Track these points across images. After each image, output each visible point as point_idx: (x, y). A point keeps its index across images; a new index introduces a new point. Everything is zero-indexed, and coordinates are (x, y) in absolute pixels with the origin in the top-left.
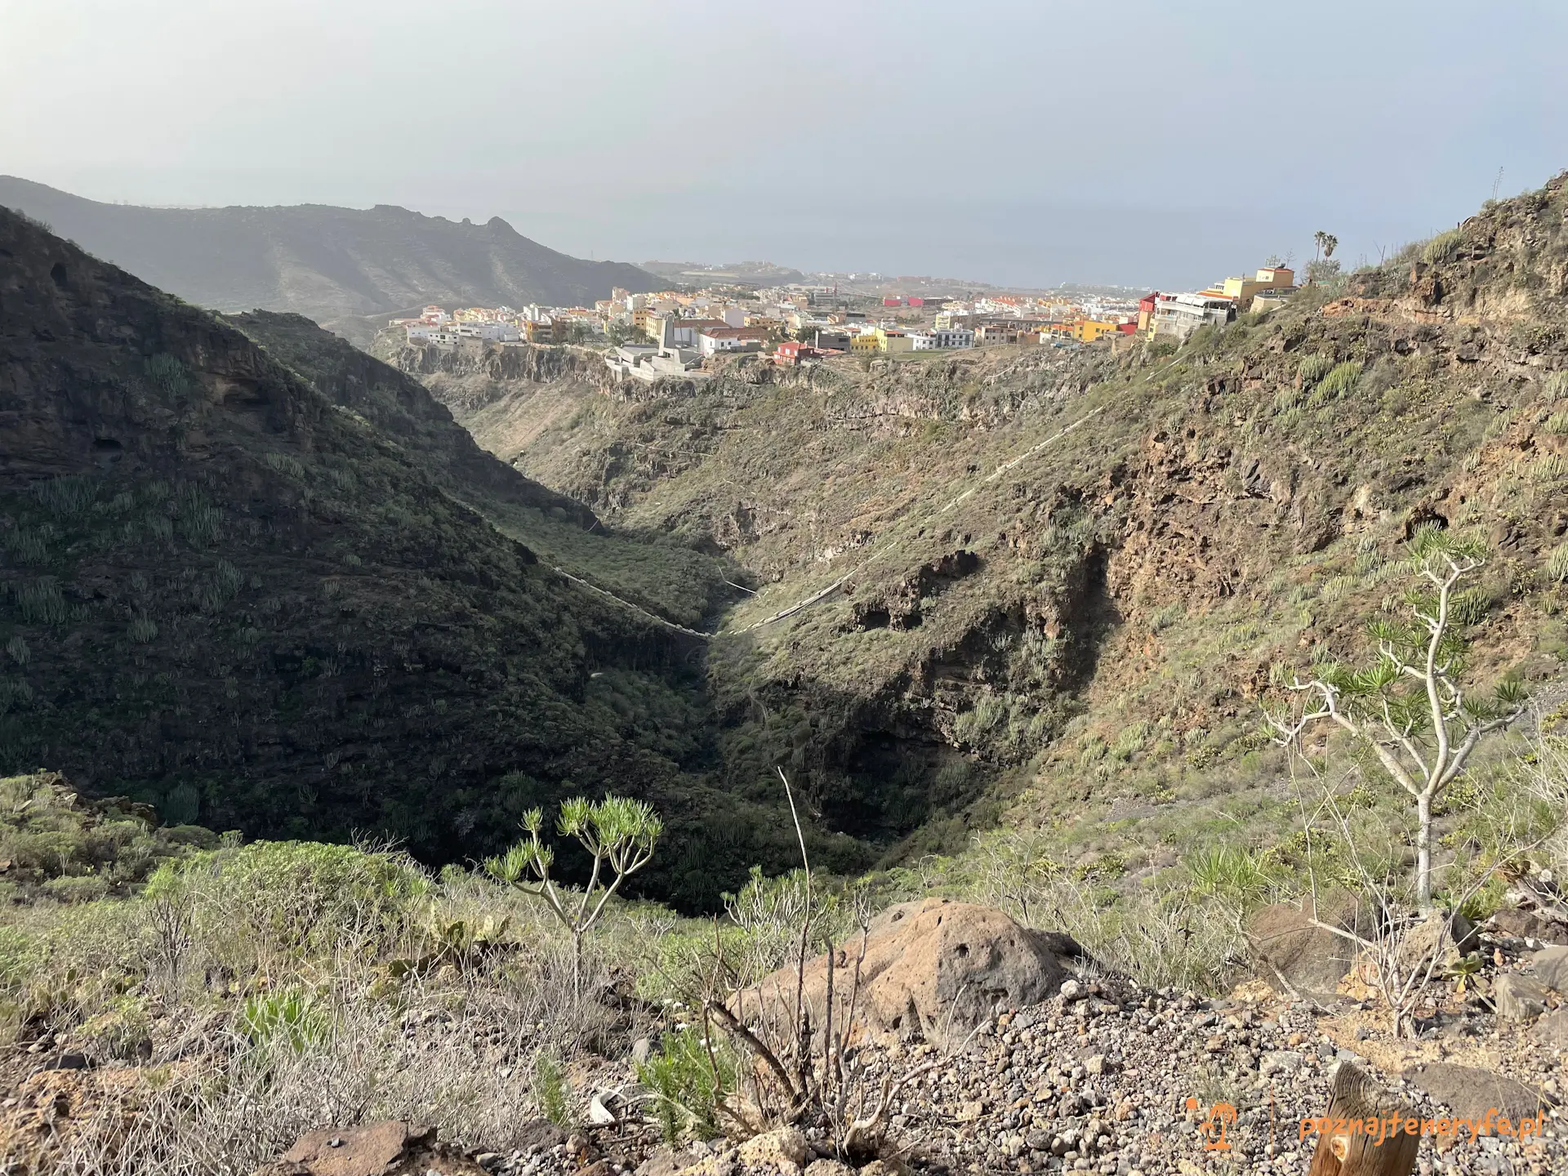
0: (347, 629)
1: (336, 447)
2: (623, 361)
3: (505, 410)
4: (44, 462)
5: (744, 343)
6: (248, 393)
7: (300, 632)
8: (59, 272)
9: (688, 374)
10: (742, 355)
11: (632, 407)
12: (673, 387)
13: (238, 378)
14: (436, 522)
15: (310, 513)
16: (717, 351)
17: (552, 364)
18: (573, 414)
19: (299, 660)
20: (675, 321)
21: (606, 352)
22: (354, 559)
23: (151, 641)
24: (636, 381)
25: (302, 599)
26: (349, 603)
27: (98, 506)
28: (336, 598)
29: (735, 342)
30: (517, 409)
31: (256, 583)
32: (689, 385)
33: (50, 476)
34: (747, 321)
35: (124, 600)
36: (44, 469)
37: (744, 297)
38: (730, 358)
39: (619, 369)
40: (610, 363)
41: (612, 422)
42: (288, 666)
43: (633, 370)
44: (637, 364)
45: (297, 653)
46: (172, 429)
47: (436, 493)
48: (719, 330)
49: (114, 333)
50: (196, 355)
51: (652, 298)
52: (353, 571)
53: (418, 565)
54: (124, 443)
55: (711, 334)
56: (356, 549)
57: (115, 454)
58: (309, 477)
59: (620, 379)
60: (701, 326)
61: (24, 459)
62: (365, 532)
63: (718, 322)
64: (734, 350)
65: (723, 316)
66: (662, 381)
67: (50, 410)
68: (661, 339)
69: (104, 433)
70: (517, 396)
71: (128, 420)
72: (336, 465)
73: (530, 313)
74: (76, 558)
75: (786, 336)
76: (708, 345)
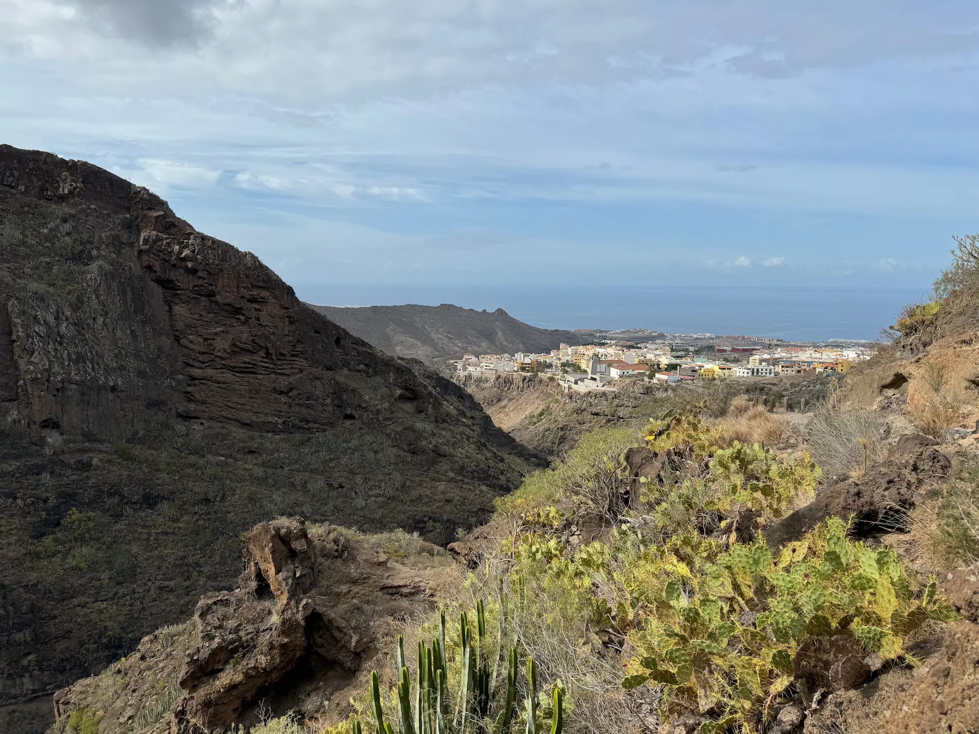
0: (448, 508)
1: (444, 421)
2: (567, 382)
3: (505, 407)
4: (323, 424)
5: (636, 372)
6: (408, 395)
7: (425, 509)
8: (338, 341)
9: (604, 389)
10: (635, 379)
11: (571, 406)
12: (596, 396)
13: (406, 389)
14: (486, 459)
15: (433, 451)
16: (621, 377)
18: (540, 410)
19: (425, 522)
20: (596, 359)
21: (559, 377)
22: (451, 474)
23: (362, 509)
24: (575, 392)
25: (428, 493)
26: (449, 496)
27: (345, 444)
28: (443, 493)
29: (631, 372)
30: (511, 406)
31: (408, 483)
32: (604, 394)
33: (325, 430)
34: (636, 361)
35: (351, 489)
36: (323, 427)
37: (633, 347)
38: (628, 381)
39: (567, 386)
40: (561, 383)
41: (562, 414)
42: (421, 525)
43: (573, 386)
44: (576, 383)
45: (426, 519)
46: (378, 410)
47: (485, 445)
48: (620, 364)
49: (357, 368)
50: (389, 377)
51: (581, 349)
52: (451, 480)
53: (480, 479)
54: (357, 416)
55: (617, 368)
56: (452, 469)
57: (352, 422)
58: (433, 434)
59: (566, 391)
60: (610, 364)
61: (315, 423)
62: (457, 461)
63: (621, 361)
64: (629, 376)
65: (623, 358)
66: (590, 393)
67: (328, 401)
68: (589, 371)
69: (349, 411)
70: (510, 400)
71: (360, 406)
72: (444, 429)
73: (519, 356)
74: (333, 468)
75: (660, 368)
76: (614, 373)
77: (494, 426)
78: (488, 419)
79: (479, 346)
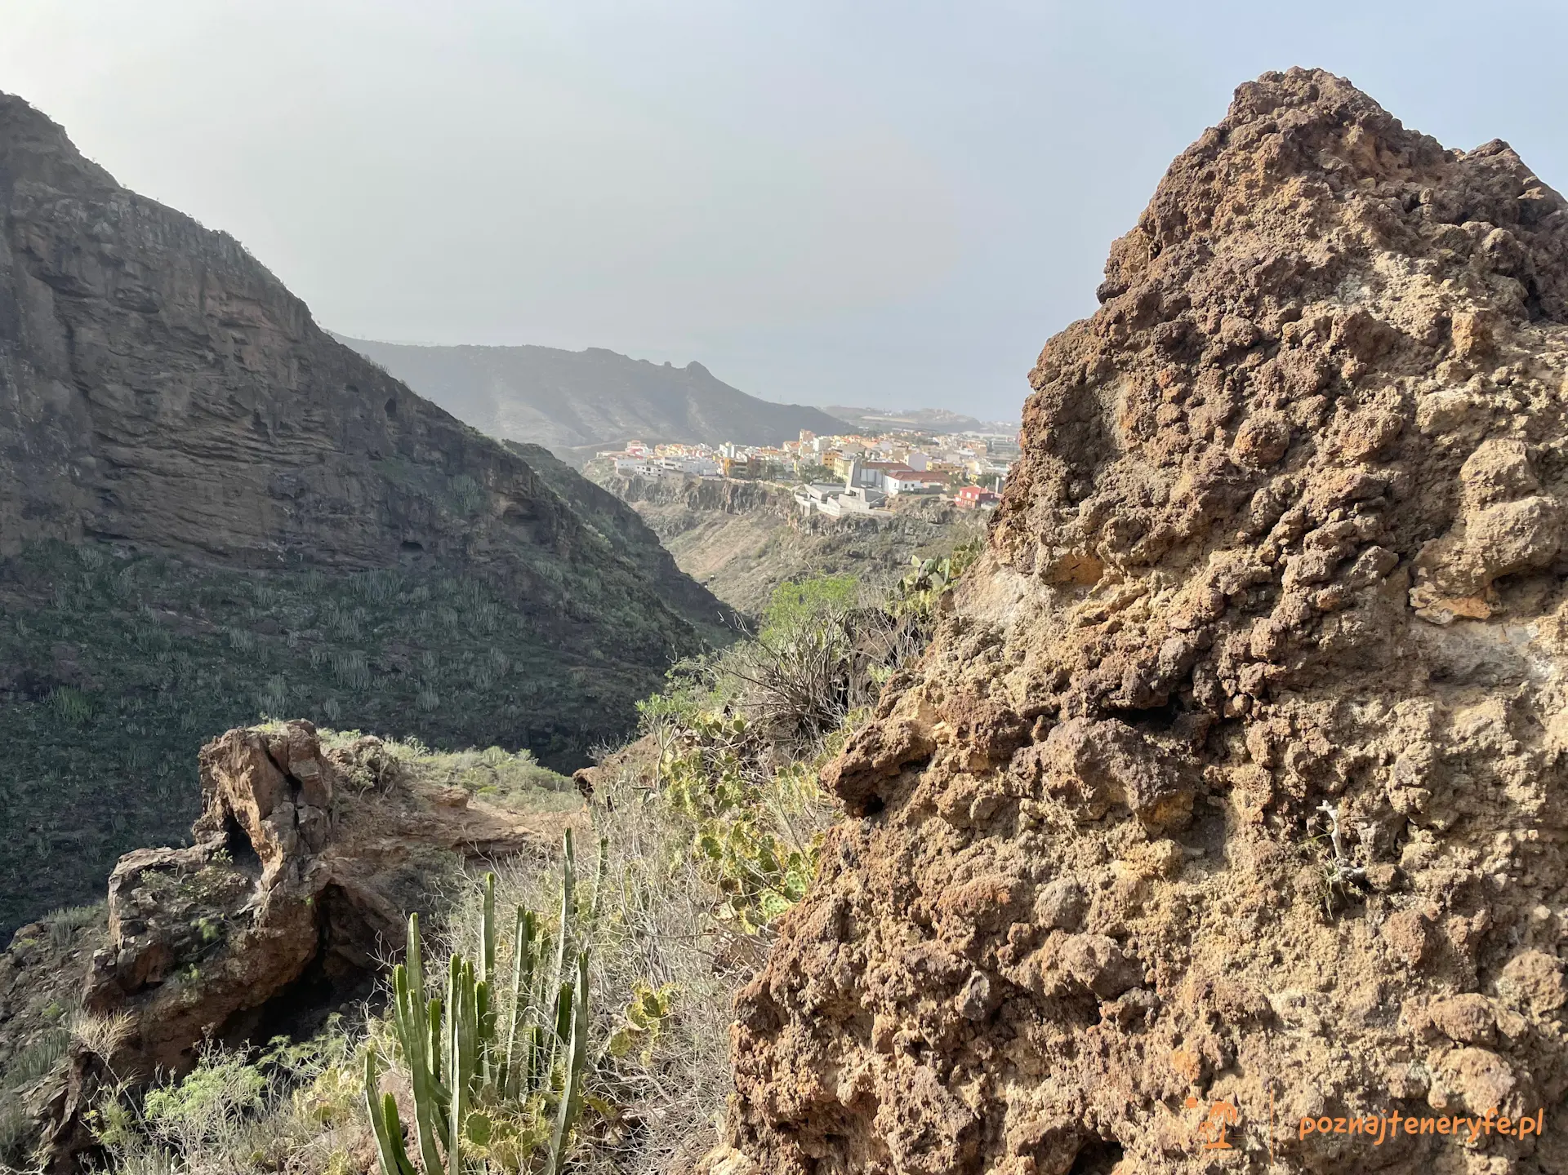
0: (589, 712)
1: (586, 559)
2: (810, 498)
3: (699, 538)
4: (363, 557)
5: (926, 485)
6: (522, 510)
7: (549, 711)
8: (391, 407)
9: (872, 512)
10: (925, 496)
11: (817, 540)
12: (857, 524)
13: (519, 499)
14: (661, 628)
15: (567, 612)
16: (900, 492)
17: (745, 497)
18: (761, 545)
19: (547, 736)
20: (862, 464)
21: (796, 488)
22: (598, 654)
23: (435, 710)
24: (823, 516)
25: (554, 684)
26: (591, 691)
27: (402, 595)
28: (582, 685)
29: (918, 484)
30: (710, 537)
31: (519, 668)
32: (873, 522)
33: (367, 569)
34: (929, 466)
35: (416, 674)
36: (361, 563)
37: (925, 443)
38: (913, 499)
39: (808, 504)
40: (799, 499)
41: (798, 553)
42: (540, 740)
43: (821, 506)
44: (824, 501)
45: (548, 730)
46: (464, 536)
47: (659, 604)
48: (904, 473)
49: (427, 456)
50: (487, 477)
51: (838, 441)
52: (597, 663)
53: (648, 663)
54: (425, 546)
55: (896, 476)
56: (599, 645)
57: (417, 554)
58: (567, 583)
59: (807, 513)
60: (887, 469)
61: (347, 554)
62: (609, 632)
63: (901, 465)
64: (917, 492)
65: (906, 460)
66: (847, 518)
67: (372, 516)
68: (848, 479)
69: (410, 536)
70: (711, 525)
71: (431, 527)
72: (585, 574)
73: (726, 450)
74: (380, 637)
75: (966, 480)
76: (892, 486)
77: (677, 570)
78: (667, 557)
79: (656, 429)
